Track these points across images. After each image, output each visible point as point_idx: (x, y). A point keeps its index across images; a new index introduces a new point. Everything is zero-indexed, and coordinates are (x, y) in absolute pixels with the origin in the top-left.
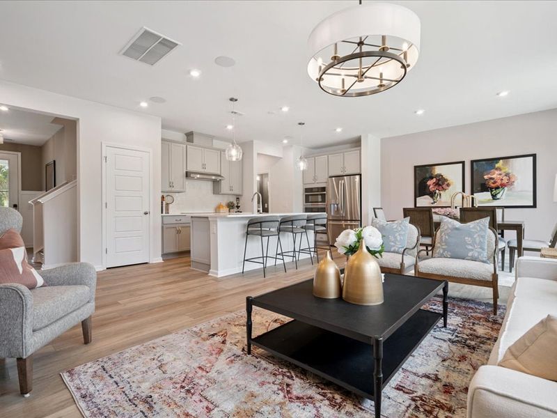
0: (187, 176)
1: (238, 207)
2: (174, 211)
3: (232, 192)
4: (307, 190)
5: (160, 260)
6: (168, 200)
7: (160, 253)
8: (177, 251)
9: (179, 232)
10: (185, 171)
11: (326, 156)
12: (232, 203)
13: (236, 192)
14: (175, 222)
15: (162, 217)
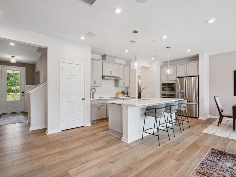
0: (103, 78)
1: (128, 94)
2: (97, 97)
3: (125, 86)
4: (163, 84)
5: (89, 124)
6: (93, 91)
7: (90, 120)
8: (98, 119)
10: (102, 75)
11: (175, 66)
12: (124, 91)
13: (127, 85)
14: (97, 103)
15: (91, 100)
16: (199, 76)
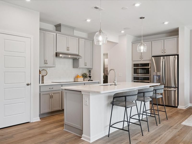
0: (56, 56)
1: (90, 77)
2: (48, 81)
3: (87, 67)
4: (135, 65)
5: (38, 119)
6: (43, 73)
7: (38, 114)
8: (50, 111)
9: (51, 97)
10: (55, 52)
11: (150, 42)
12: (85, 74)
13: (89, 66)
15: (40, 86)
16: (178, 55)
